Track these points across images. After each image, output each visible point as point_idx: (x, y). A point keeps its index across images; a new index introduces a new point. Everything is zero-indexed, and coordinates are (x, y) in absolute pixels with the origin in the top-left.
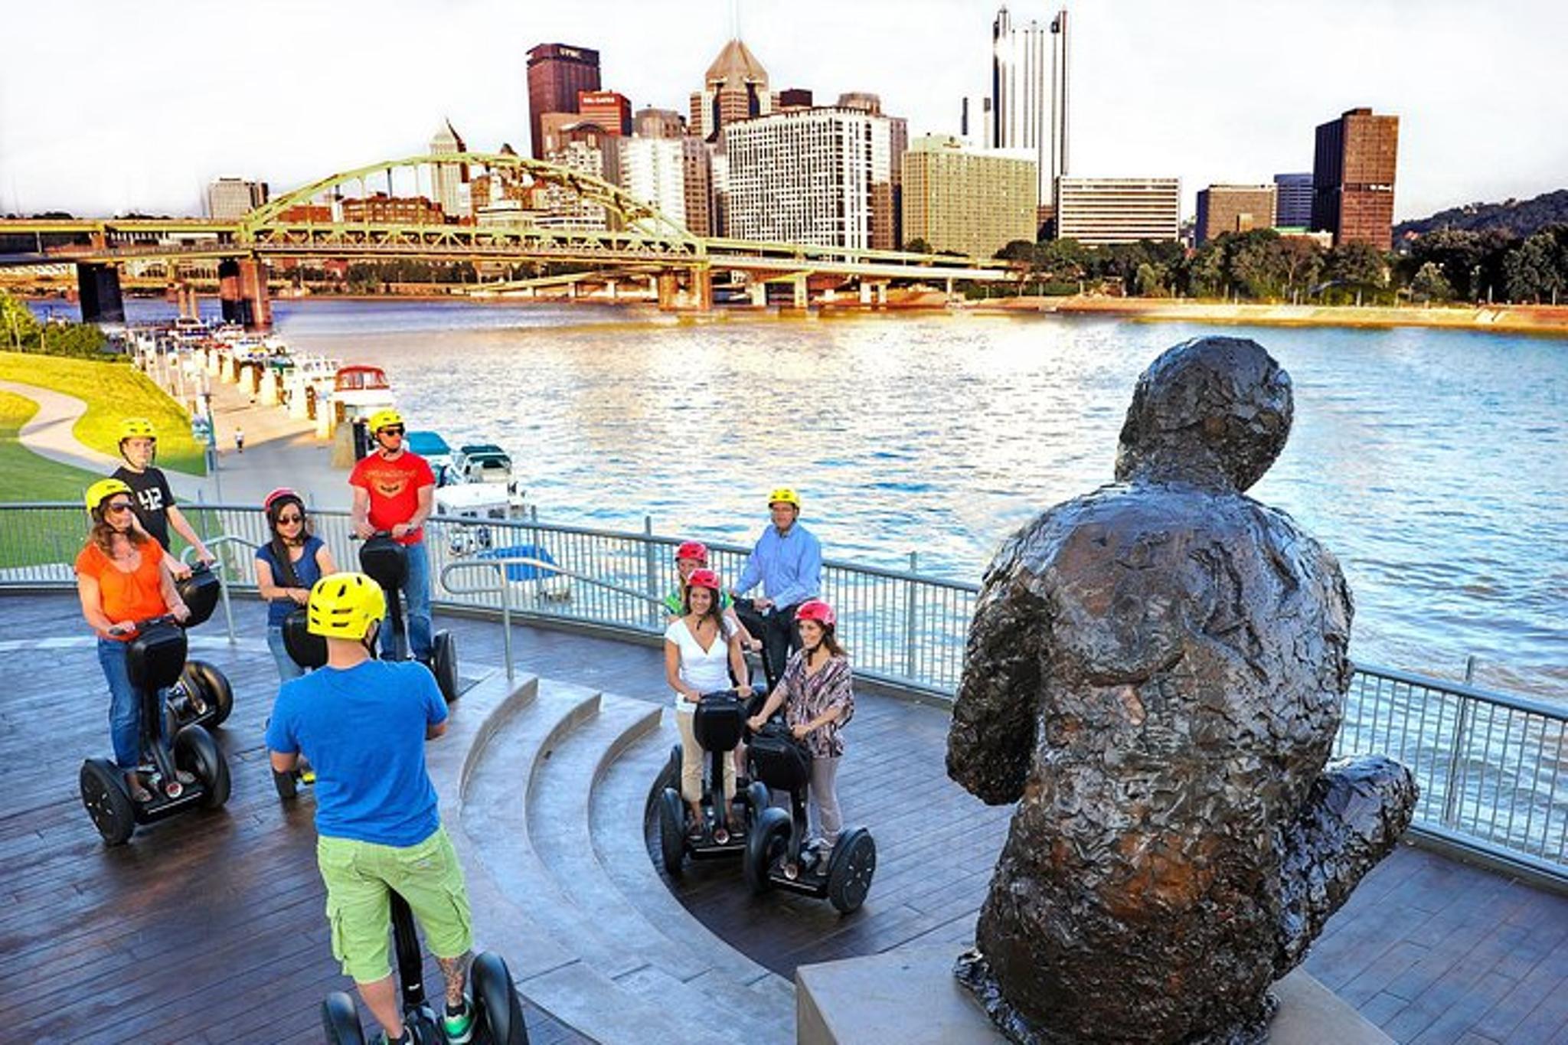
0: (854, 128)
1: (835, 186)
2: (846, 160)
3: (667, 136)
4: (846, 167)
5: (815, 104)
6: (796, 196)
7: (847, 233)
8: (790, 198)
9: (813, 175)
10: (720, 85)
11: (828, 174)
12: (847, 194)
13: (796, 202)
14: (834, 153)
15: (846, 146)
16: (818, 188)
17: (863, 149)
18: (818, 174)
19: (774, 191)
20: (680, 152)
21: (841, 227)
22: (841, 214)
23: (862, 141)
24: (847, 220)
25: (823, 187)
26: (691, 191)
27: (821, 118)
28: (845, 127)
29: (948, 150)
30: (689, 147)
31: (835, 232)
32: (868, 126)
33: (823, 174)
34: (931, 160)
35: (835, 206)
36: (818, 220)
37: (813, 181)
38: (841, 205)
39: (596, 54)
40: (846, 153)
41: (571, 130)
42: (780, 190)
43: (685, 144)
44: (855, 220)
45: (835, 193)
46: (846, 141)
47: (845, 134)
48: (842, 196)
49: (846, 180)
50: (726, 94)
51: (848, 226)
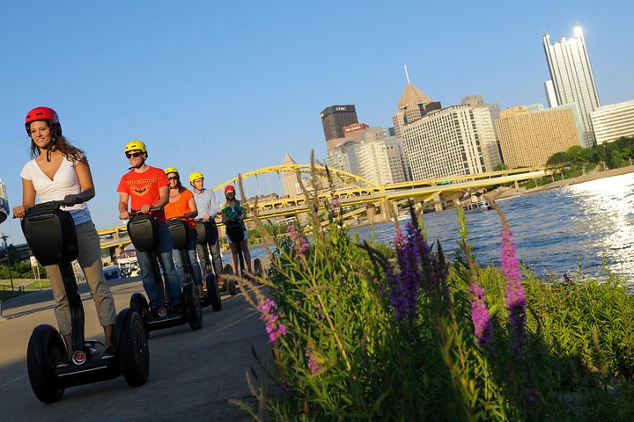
0: (463, 114)
1: (459, 146)
2: (462, 131)
3: (378, 139)
4: (463, 135)
5: (443, 108)
6: (441, 155)
7: (471, 168)
8: (439, 157)
9: (447, 142)
10: (406, 108)
11: (455, 140)
12: (466, 149)
13: (442, 158)
14: (455, 129)
15: (461, 125)
16: (451, 148)
17: (470, 124)
18: (450, 142)
19: (431, 155)
20: (384, 146)
21: (466, 165)
22: (465, 159)
23: (469, 120)
24: (469, 161)
25: (454, 148)
26: (393, 163)
27: (445, 114)
28: (459, 115)
29: (520, 114)
30: (388, 143)
31: (464, 169)
32: (471, 112)
33: (452, 141)
34: (511, 121)
35: (461, 156)
36: (455, 165)
37: (448, 146)
38: (464, 154)
39: (353, 106)
40: (462, 128)
41: (341, 146)
42: (433, 154)
43: (386, 141)
44: (474, 161)
45: (460, 149)
46: (460, 122)
47: (459, 119)
48: (464, 150)
49: (465, 141)
50: (408, 112)
51: (470, 165)
